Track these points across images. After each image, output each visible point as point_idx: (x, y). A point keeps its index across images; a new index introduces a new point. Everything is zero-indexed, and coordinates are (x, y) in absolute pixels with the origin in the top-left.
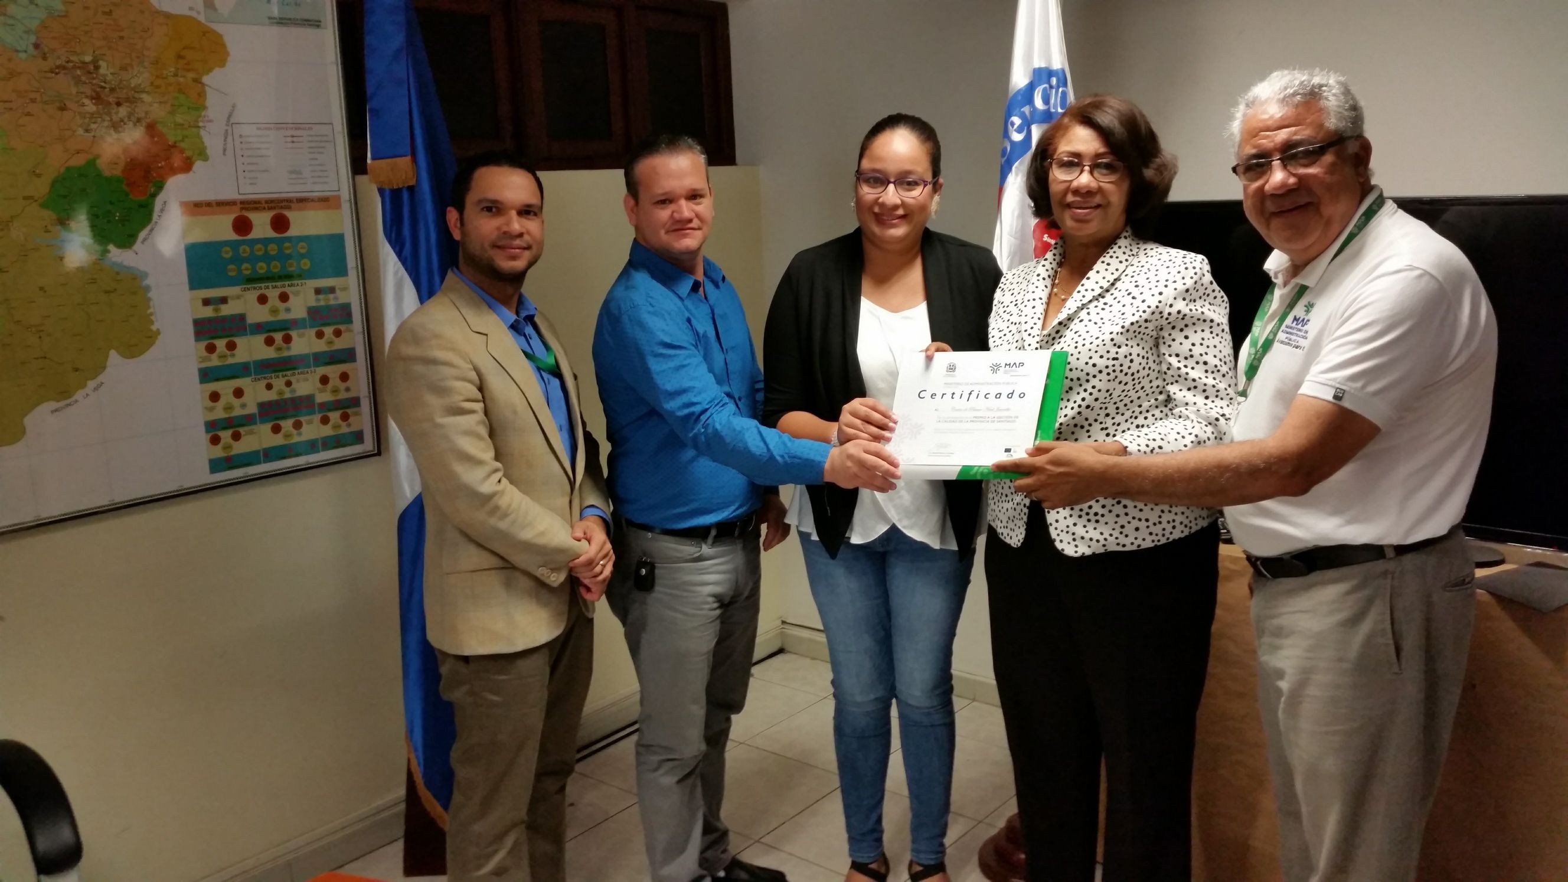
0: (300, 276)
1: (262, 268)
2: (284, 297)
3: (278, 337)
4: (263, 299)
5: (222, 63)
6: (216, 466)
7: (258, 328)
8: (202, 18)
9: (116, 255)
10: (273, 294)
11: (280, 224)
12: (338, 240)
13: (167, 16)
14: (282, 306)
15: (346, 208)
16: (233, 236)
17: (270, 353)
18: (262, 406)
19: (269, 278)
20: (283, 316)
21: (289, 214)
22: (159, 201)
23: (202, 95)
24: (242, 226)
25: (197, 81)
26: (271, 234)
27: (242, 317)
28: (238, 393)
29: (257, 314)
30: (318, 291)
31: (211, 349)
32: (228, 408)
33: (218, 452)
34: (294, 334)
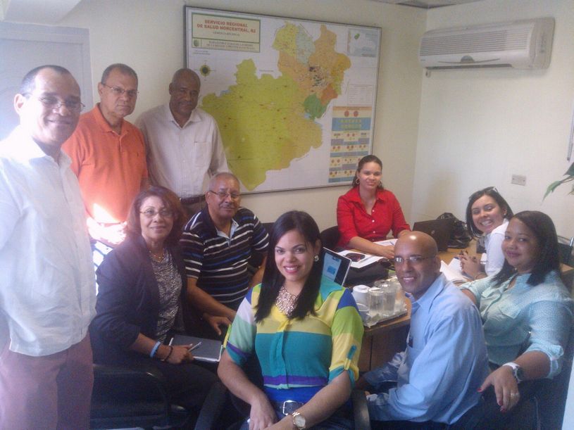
0: (358, 129)
1: (350, 126)
2: (353, 135)
3: (350, 146)
4: (348, 135)
5: (349, 67)
6: (331, 180)
7: (346, 143)
8: (346, 55)
9: (316, 119)
10: (351, 134)
11: (356, 114)
12: (369, 120)
13: (338, 54)
14: (353, 137)
15: (373, 111)
16: (344, 117)
17: (347, 151)
18: (344, 165)
19: (351, 129)
20: (352, 140)
21: (359, 111)
22: (328, 106)
23: (343, 76)
24: (347, 114)
25: (342, 72)
26: (353, 117)
27: (342, 140)
28: (338, 161)
29: (346, 140)
30: (362, 134)
31: (334, 148)
32: (335, 165)
33: (331, 177)
34: (354, 146)
